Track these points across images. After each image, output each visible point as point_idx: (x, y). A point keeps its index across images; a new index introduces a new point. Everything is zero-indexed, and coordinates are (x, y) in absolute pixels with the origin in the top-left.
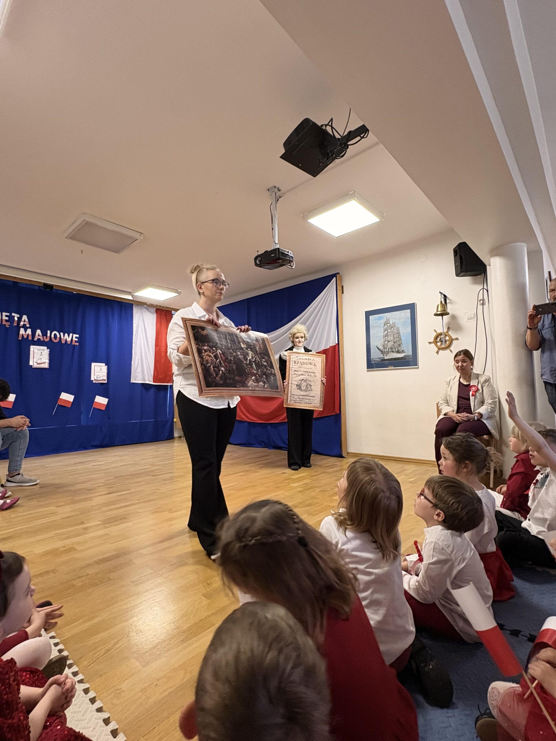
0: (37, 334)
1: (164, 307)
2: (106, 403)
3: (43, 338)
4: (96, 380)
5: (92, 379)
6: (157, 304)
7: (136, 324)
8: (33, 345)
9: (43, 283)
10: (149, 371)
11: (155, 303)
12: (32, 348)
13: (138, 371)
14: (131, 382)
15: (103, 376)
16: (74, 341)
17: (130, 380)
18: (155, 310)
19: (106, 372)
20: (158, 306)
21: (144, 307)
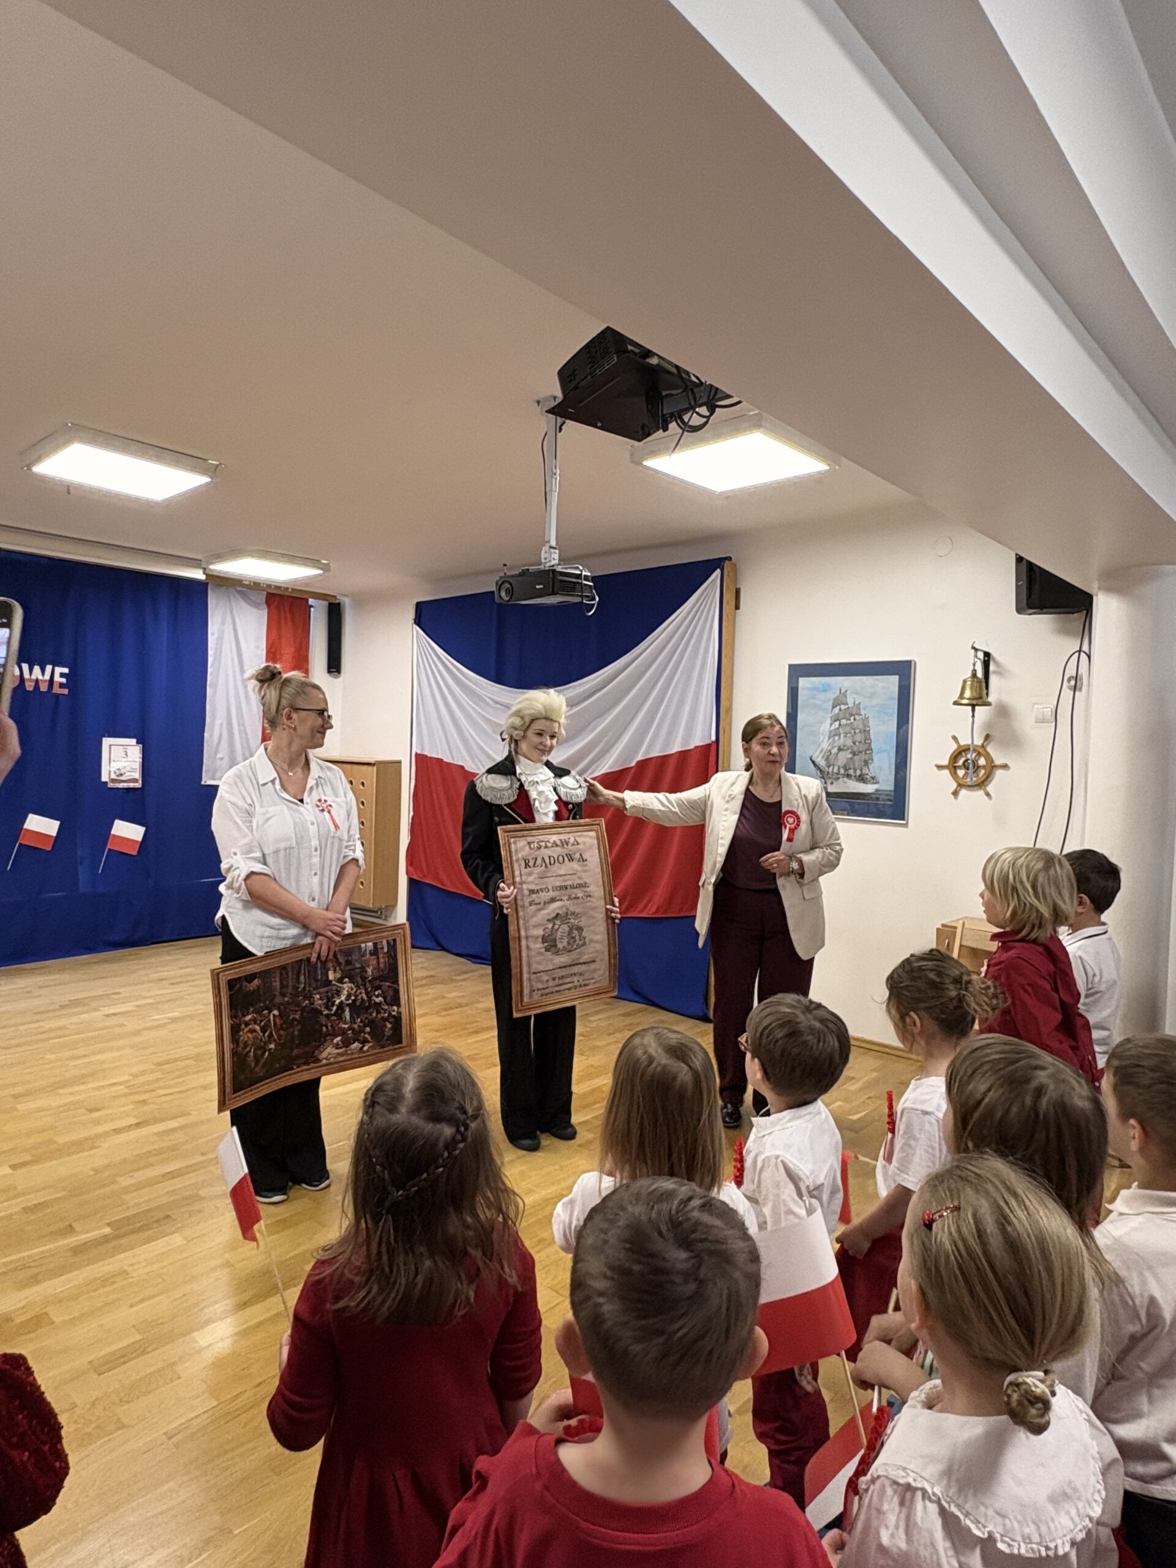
1: (287, 588)
2: (140, 838)
4: (113, 781)
5: (105, 778)
6: (270, 585)
7: (216, 636)
11: (264, 583)
13: (219, 756)
14: (203, 783)
15: (133, 770)
16: (57, 685)
17: (201, 780)
18: (264, 598)
19: (139, 760)
20: (273, 587)
21: (235, 589)
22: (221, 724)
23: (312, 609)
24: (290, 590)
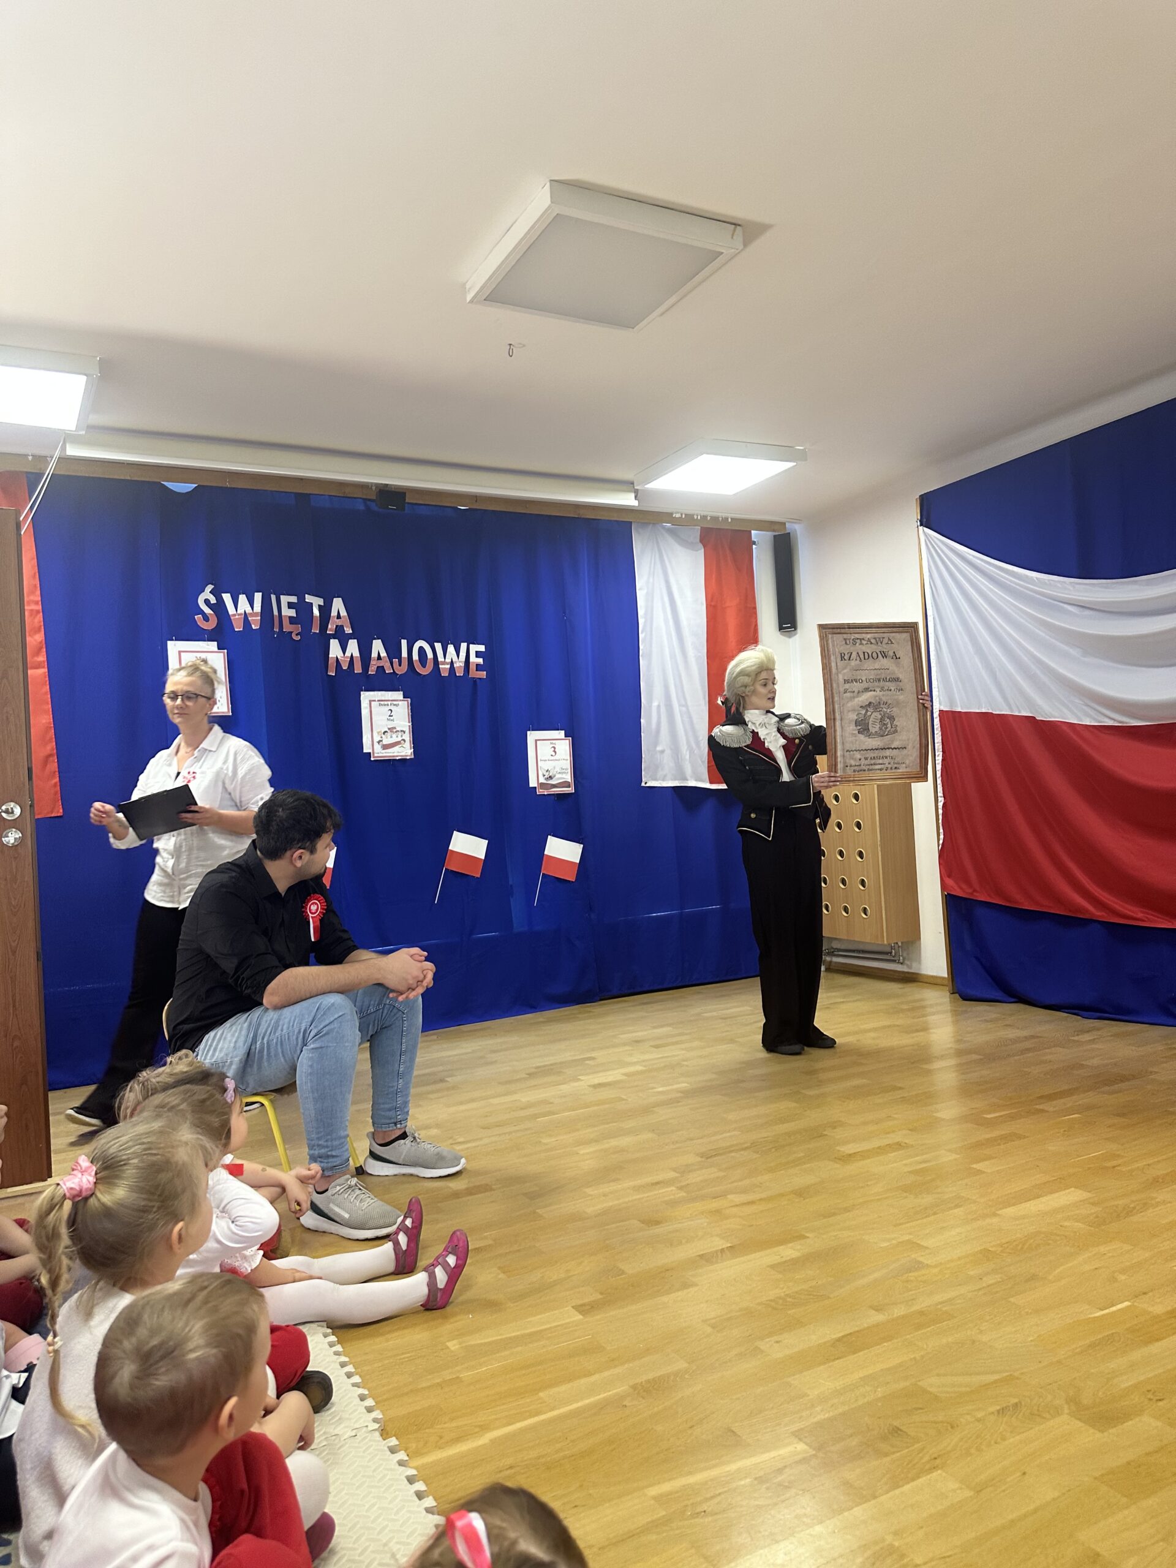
0: (374, 655)
1: (727, 519)
2: (576, 858)
3: (392, 663)
4: (542, 785)
5: (533, 783)
6: (703, 513)
7: (644, 592)
8: (367, 690)
9: (377, 485)
10: (694, 746)
11: (698, 512)
12: (366, 697)
13: (659, 748)
14: (643, 784)
15: (562, 771)
16: (473, 668)
17: (641, 781)
18: (698, 533)
19: (569, 758)
20: (709, 518)
21: (664, 527)
22: (659, 706)
23: (754, 546)
24: (730, 520)
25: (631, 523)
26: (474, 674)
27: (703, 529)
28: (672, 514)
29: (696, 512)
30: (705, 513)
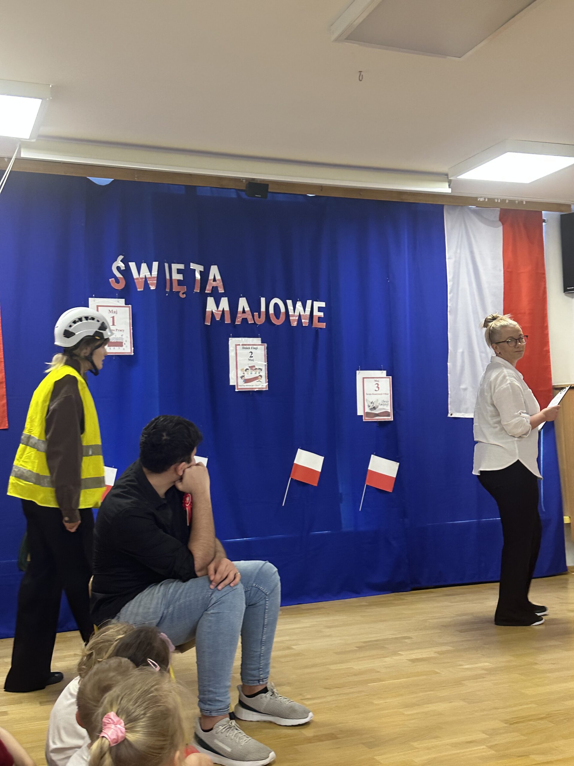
0: (240, 309)
1: (522, 202)
2: (393, 474)
3: (253, 316)
4: (368, 414)
5: (360, 412)
6: (502, 197)
7: (453, 260)
8: (234, 336)
9: (247, 179)
11: (498, 196)
12: (233, 342)
13: (463, 387)
14: (449, 415)
15: (384, 403)
16: (315, 320)
17: (448, 413)
18: (498, 213)
19: (389, 392)
20: (507, 201)
21: (470, 209)
23: (544, 224)
24: (524, 203)
25: (442, 206)
26: (317, 324)
27: (501, 209)
28: (477, 198)
29: (496, 197)
30: (505, 197)
